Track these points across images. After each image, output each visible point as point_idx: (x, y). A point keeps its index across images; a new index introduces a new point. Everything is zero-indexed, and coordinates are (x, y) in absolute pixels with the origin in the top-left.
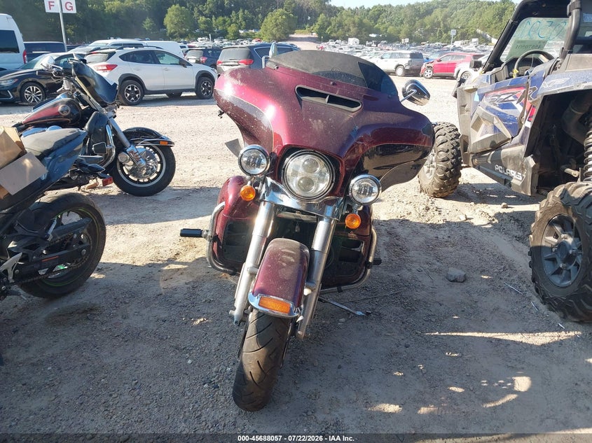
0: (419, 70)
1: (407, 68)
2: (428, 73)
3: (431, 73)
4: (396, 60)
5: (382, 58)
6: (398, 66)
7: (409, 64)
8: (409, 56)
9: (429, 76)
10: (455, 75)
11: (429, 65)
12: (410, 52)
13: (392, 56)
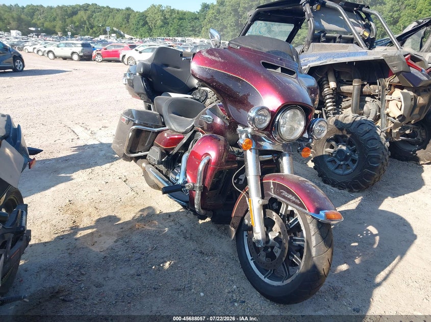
0: (91, 56)
1: (82, 54)
2: (99, 58)
3: (101, 58)
4: (70, 48)
5: (58, 47)
6: (73, 53)
7: (82, 52)
8: (81, 45)
9: (100, 61)
10: (121, 59)
11: (98, 52)
12: (81, 42)
13: (67, 45)
